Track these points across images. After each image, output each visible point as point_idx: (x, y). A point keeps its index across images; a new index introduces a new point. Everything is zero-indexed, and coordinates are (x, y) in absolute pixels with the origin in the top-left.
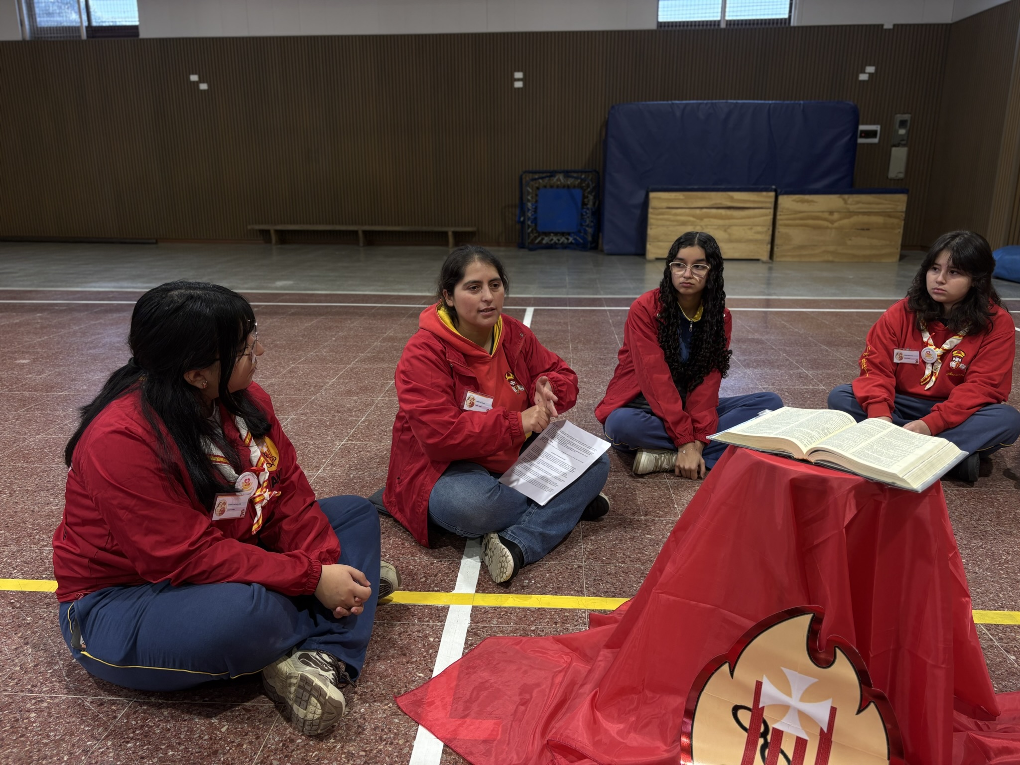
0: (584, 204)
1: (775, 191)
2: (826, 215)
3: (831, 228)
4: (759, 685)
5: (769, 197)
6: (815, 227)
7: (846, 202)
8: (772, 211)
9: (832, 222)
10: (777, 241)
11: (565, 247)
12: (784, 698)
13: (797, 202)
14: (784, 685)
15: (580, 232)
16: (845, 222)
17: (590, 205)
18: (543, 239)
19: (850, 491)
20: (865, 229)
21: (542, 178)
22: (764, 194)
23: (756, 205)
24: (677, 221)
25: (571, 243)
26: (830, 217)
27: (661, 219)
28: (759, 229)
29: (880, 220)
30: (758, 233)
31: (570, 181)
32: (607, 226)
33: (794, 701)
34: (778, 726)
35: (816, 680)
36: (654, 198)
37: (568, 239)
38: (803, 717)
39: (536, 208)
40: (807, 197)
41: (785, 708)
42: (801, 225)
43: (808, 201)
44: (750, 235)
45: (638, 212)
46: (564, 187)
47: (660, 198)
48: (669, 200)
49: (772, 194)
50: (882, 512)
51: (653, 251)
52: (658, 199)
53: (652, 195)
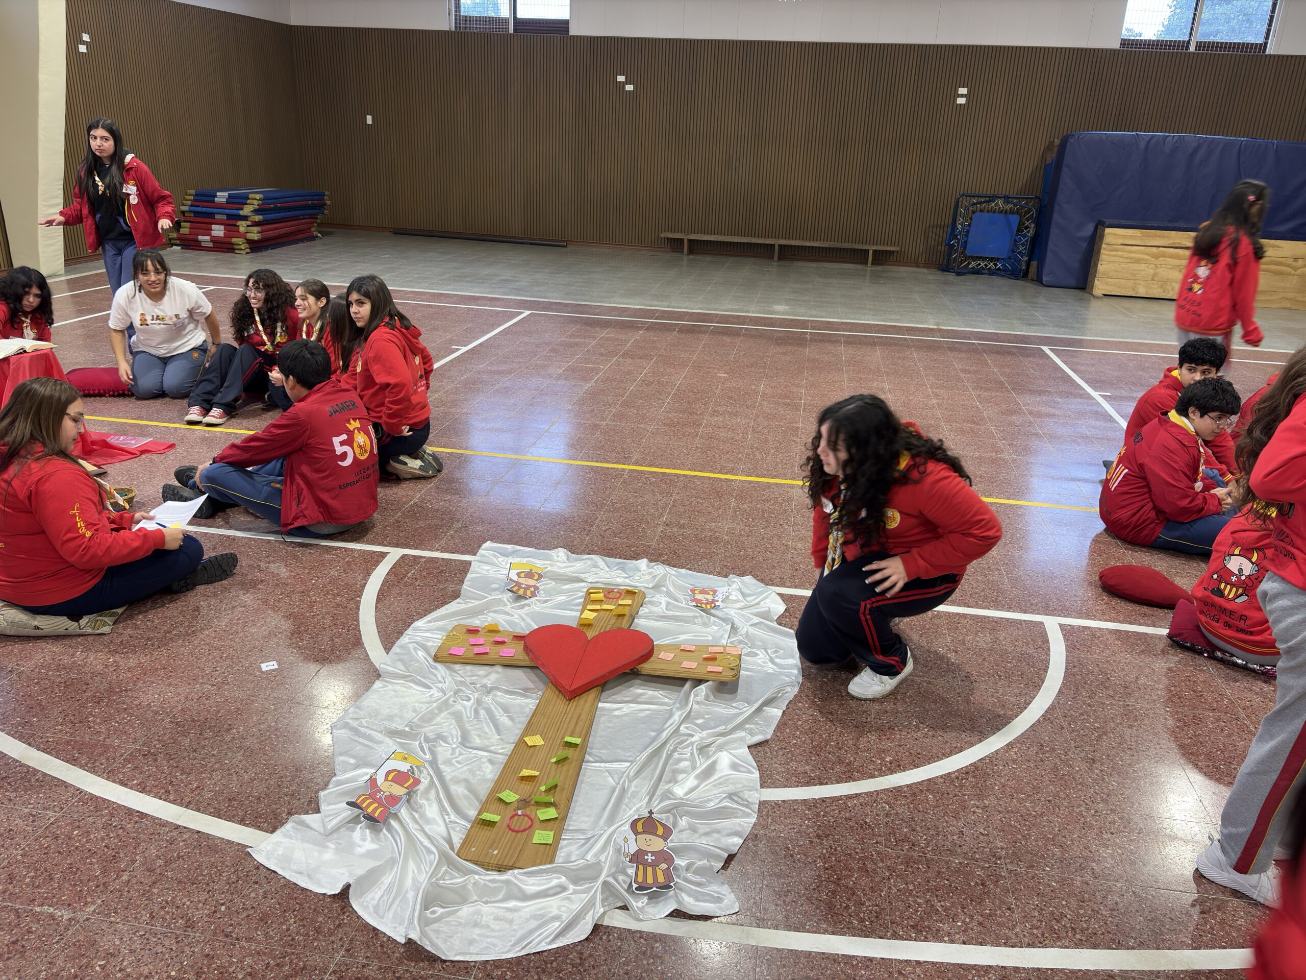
0: (1018, 230)
2: (1290, 261)
3: (1293, 275)
6: (1277, 273)
9: (1295, 269)
11: (992, 273)
15: (1010, 258)
18: (969, 263)
21: (981, 203)
24: (1130, 258)
25: (999, 269)
26: (1294, 264)
27: (1114, 256)
31: (1009, 207)
32: (1049, 257)
36: (1109, 234)
37: (996, 265)
39: (968, 232)
43: (1273, 246)
46: (1001, 212)
47: (1115, 234)
51: (1100, 286)
52: (1113, 235)
53: (1108, 230)
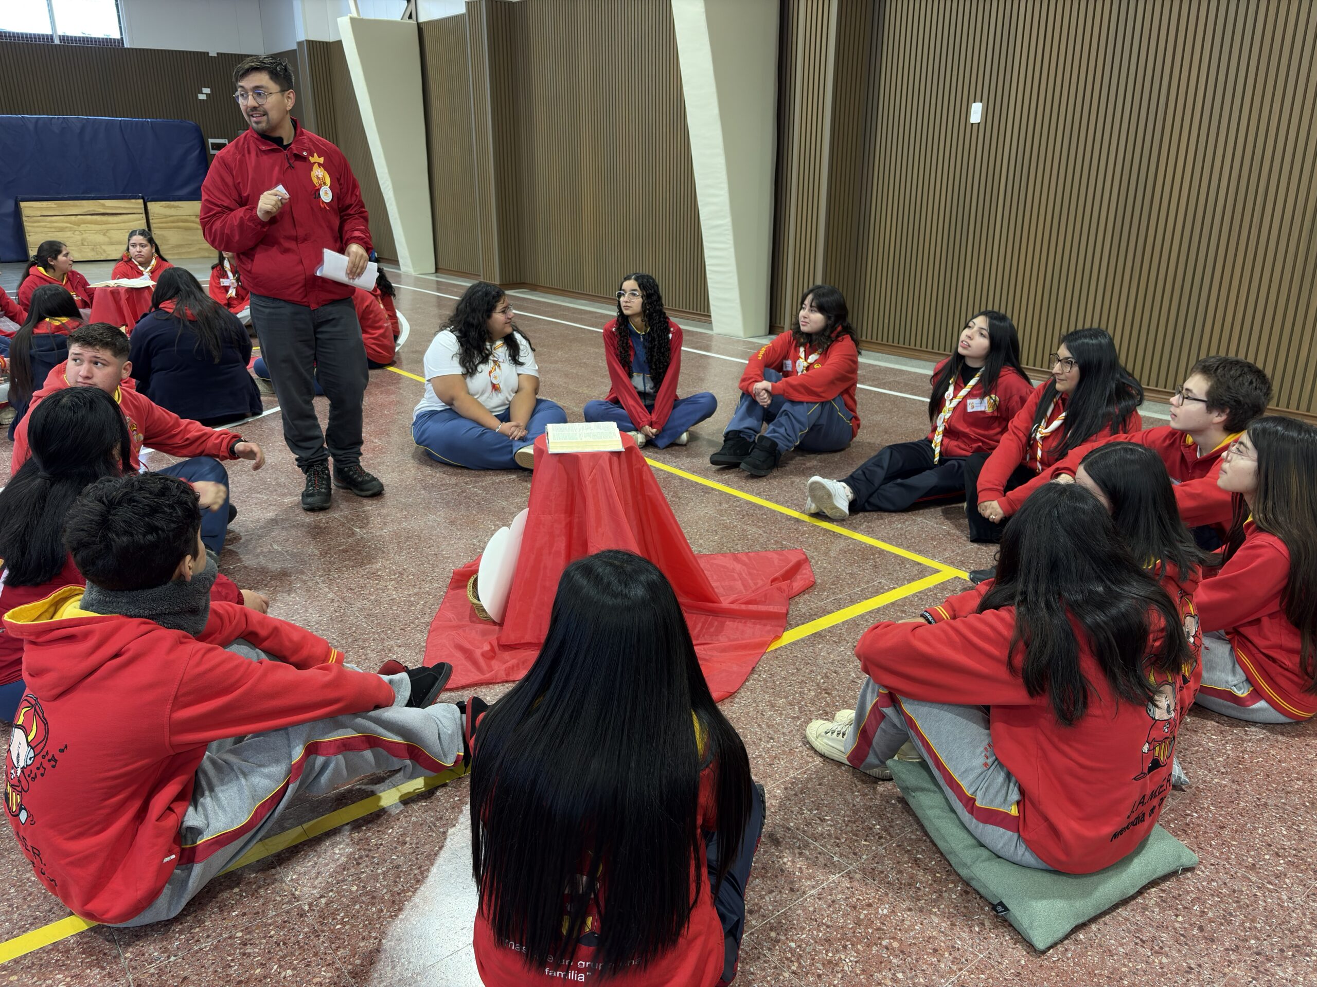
1: (143, 198)
5: (139, 203)
6: (187, 229)
8: (144, 215)
13: (165, 207)
22: (133, 201)
23: (127, 211)
24: (55, 228)
27: (38, 227)
36: (25, 207)
40: (172, 203)
42: (174, 227)
43: (174, 207)
47: (32, 207)
48: (40, 208)
49: (141, 201)
52: (30, 208)
53: (23, 204)
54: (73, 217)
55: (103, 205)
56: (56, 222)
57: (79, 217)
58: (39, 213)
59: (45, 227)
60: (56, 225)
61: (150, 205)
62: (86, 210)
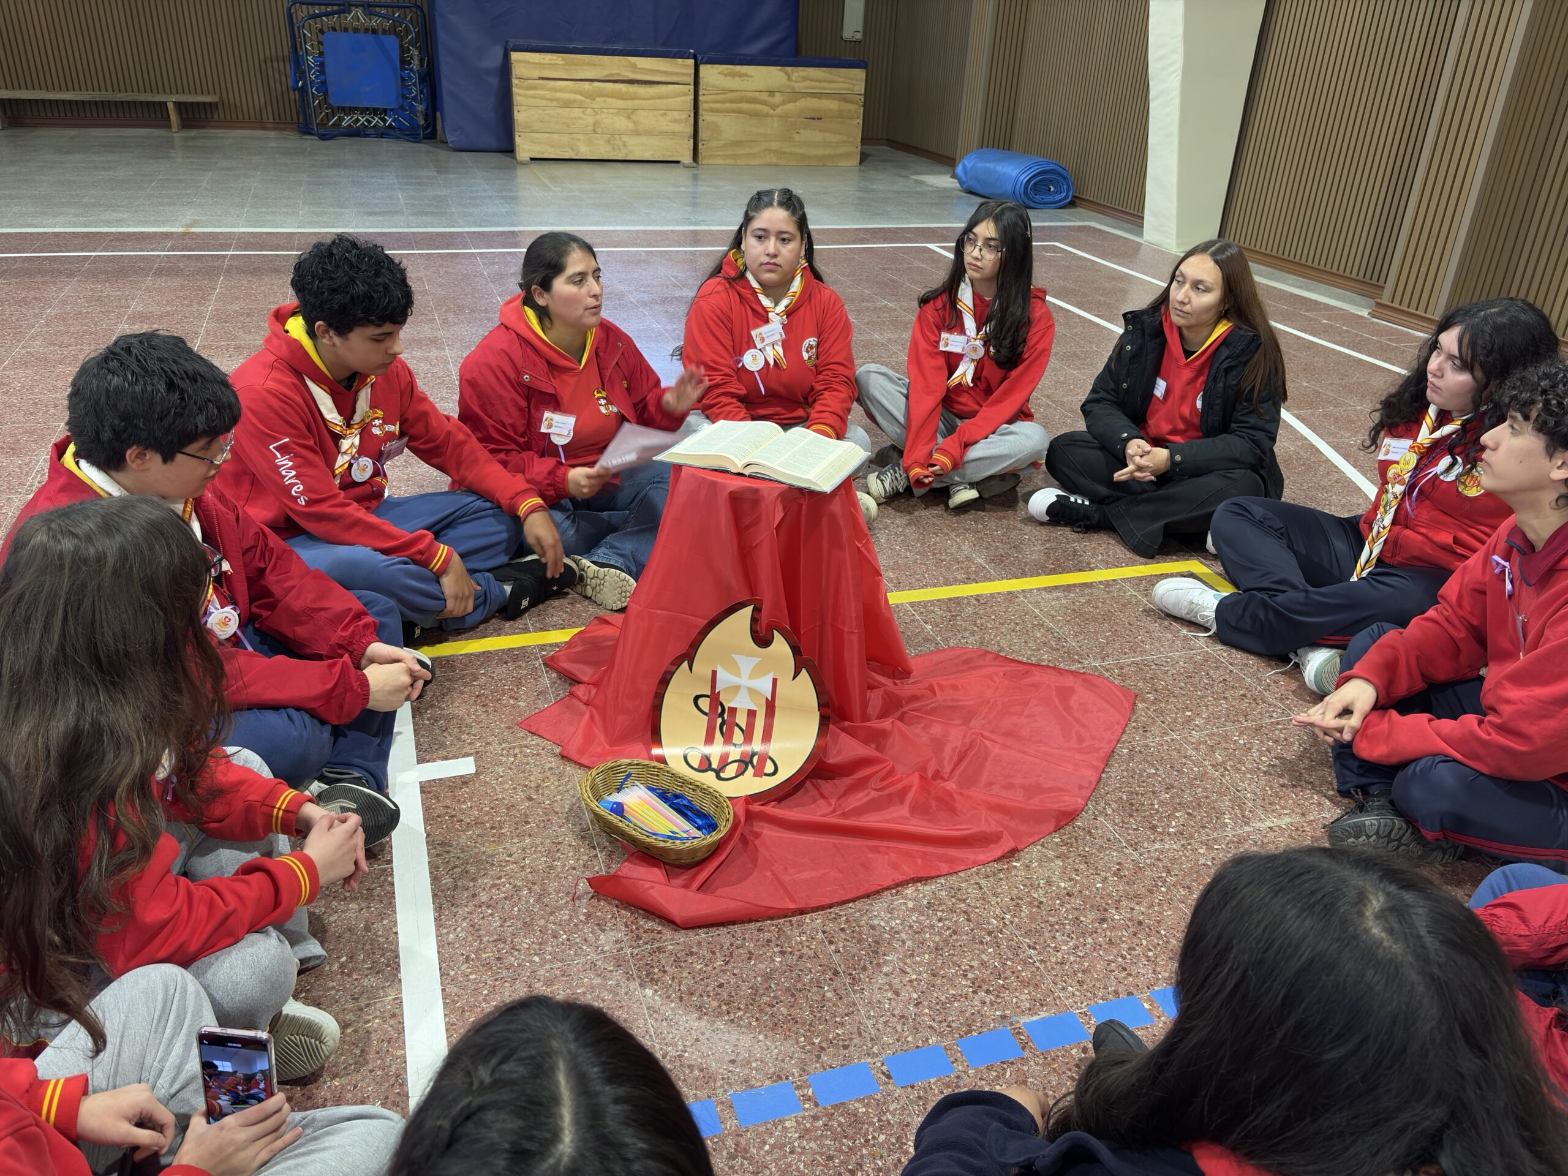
0: (405, 62)
1: (695, 57)
2: (764, 96)
3: (772, 116)
4: (714, 673)
5: (688, 66)
6: (751, 115)
7: (789, 79)
8: (692, 88)
9: (774, 107)
10: (702, 135)
11: (382, 133)
12: (734, 680)
13: (726, 75)
14: (734, 669)
15: (402, 107)
16: (790, 107)
17: (415, 64)
18: (341, 119)
19: (777, 498)
20: (816, 118)
21: (327, 15)
22: (680, 60)
23: (669, 79)
24: (557, 100)
25: (390, 126)
26: (771, 100)
27: (533, 97)
28: (676, 115)
29: (833, 105)
30: (675, 121)
31: (375, 22)
32: (448, 103)
33: (744, 681)
34: (732, 705)
35: (759, 659)
36: (518, 61)
37: (385, 121)
38: (752, 691)
39: (322, 65)
40: (738, 68)
41: (736, 689)
42: (734, 111)
43: (741, 75)
44: (663, 124)
45: (495, 81)
46: (367, 30)
47: (527, 62)
48: (540, 65)
49: (692, 61)
50: (803, 512)
51: (525, 147)
52: (524, 63)
53: (515, 56)
54: (587, 85)
55: (634, 66)
56: (561, 90)
57: (596, 84)
58: (537, 73)
59: (542, 98)
60: (559, 95)
61: (704, 69)
62: (606, 73)
